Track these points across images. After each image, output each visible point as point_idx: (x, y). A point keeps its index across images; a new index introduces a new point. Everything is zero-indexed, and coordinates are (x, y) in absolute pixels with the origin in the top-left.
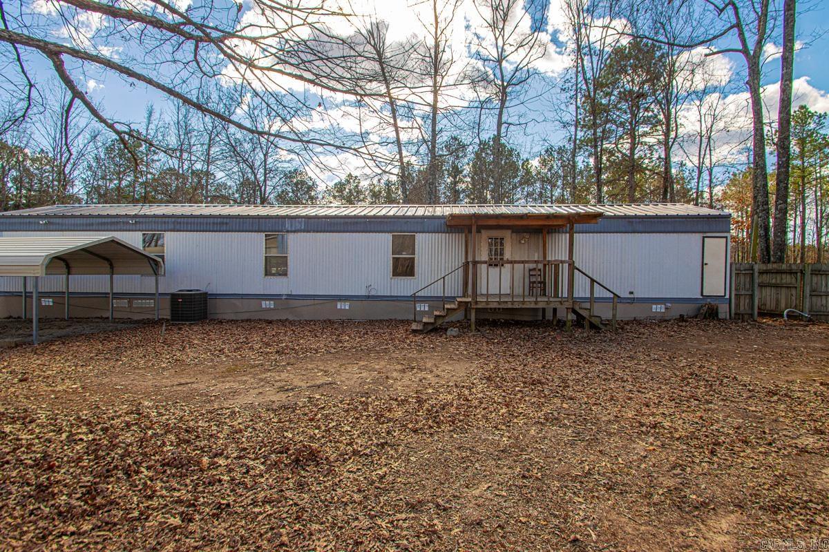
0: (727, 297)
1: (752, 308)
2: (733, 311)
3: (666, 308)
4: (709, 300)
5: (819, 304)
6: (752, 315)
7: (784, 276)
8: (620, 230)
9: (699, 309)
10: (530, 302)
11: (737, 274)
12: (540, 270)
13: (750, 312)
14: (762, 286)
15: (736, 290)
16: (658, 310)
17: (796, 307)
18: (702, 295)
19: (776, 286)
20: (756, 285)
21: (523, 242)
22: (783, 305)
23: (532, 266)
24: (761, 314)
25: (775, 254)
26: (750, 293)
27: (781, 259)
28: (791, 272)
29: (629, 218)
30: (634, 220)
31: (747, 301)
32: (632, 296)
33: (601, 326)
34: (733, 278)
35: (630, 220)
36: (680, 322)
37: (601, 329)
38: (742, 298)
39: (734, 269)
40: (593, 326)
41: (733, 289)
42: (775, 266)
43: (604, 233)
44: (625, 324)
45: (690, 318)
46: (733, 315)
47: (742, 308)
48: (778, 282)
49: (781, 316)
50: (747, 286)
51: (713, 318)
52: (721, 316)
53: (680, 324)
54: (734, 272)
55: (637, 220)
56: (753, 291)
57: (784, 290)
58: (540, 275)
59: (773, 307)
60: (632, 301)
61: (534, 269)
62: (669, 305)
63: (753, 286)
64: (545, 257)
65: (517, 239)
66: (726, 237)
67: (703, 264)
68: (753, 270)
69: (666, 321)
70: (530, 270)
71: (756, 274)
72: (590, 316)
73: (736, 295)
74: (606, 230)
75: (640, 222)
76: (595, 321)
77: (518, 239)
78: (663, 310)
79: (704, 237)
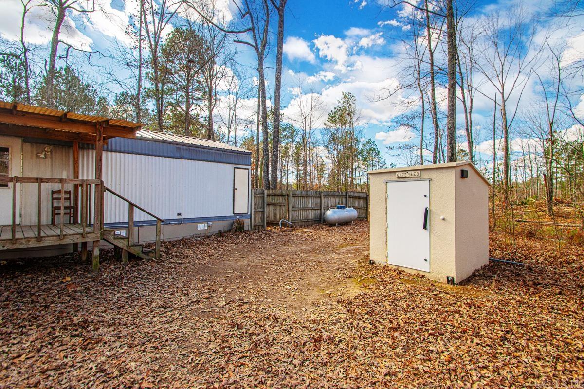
0: (249, 214)
1: (263, 221)
2: (253, 225)
3: (208, 226)
4: (238, 217)
5: (295, 216)
6: (263, 226)
7: (279, 198)
8: (169, 155)
9: (232, 224)
10: (51, 237)
11: (255, 196)
12: (69, 192)
13: (262, 224)
14: (268, 204)
15: (254, 208)
16: (202, 228)
17: (285, 218)
18: (233, 213)
19: (274, 205)
20: (265, 205)
21: (42, 156)
22: (278, 217)
23: (57, 186)
24: (268, 224)
25: (272, 183)
26: (262, 210)
27: (275, 187)
28: (282, 196)
29: (176, 144)
30: (182, 147)
31: (260, 216)
32: (180, 217)
33: (142, 255)
34: (253, 200)
35: (178, 146)
36: (219, 237)
37: (142, 259)
38: (258, 214)
39: (253, 193)
40: (131, 257)
41: (253, 207)
42: (274, 191)
43: (152, 155)
44: (173, 246)
45: (226, 233)
46: (253, 227)
47: (257, 221)
48: (276, 201)
49: (278, 224)
50: (261, 205)
51: (241, 232)
52: (246, 229)
53: (219, 239)
54: (253, 195)
55: (185, 147)
56: (264, 209)
57: (279, 208)
58: (69, 199)
59: (273, 218)
60: (180, 222)
61: (59, 192)
62: (211, 223)
63: (264, 206)
64: (76, 176)
65: (32, 152)
66: (248, 169)
67: (234, 189)
68: (263, 194)
69: (209, 237)
70: (53, 192)
71: (266, 197)
72: (129, 246)
73: (254, 212)
74: (154, 153)
75: (186, 149)
76: (136, 251)
77: (35, 152)
78: (206, 228)
79: (235, 168)
